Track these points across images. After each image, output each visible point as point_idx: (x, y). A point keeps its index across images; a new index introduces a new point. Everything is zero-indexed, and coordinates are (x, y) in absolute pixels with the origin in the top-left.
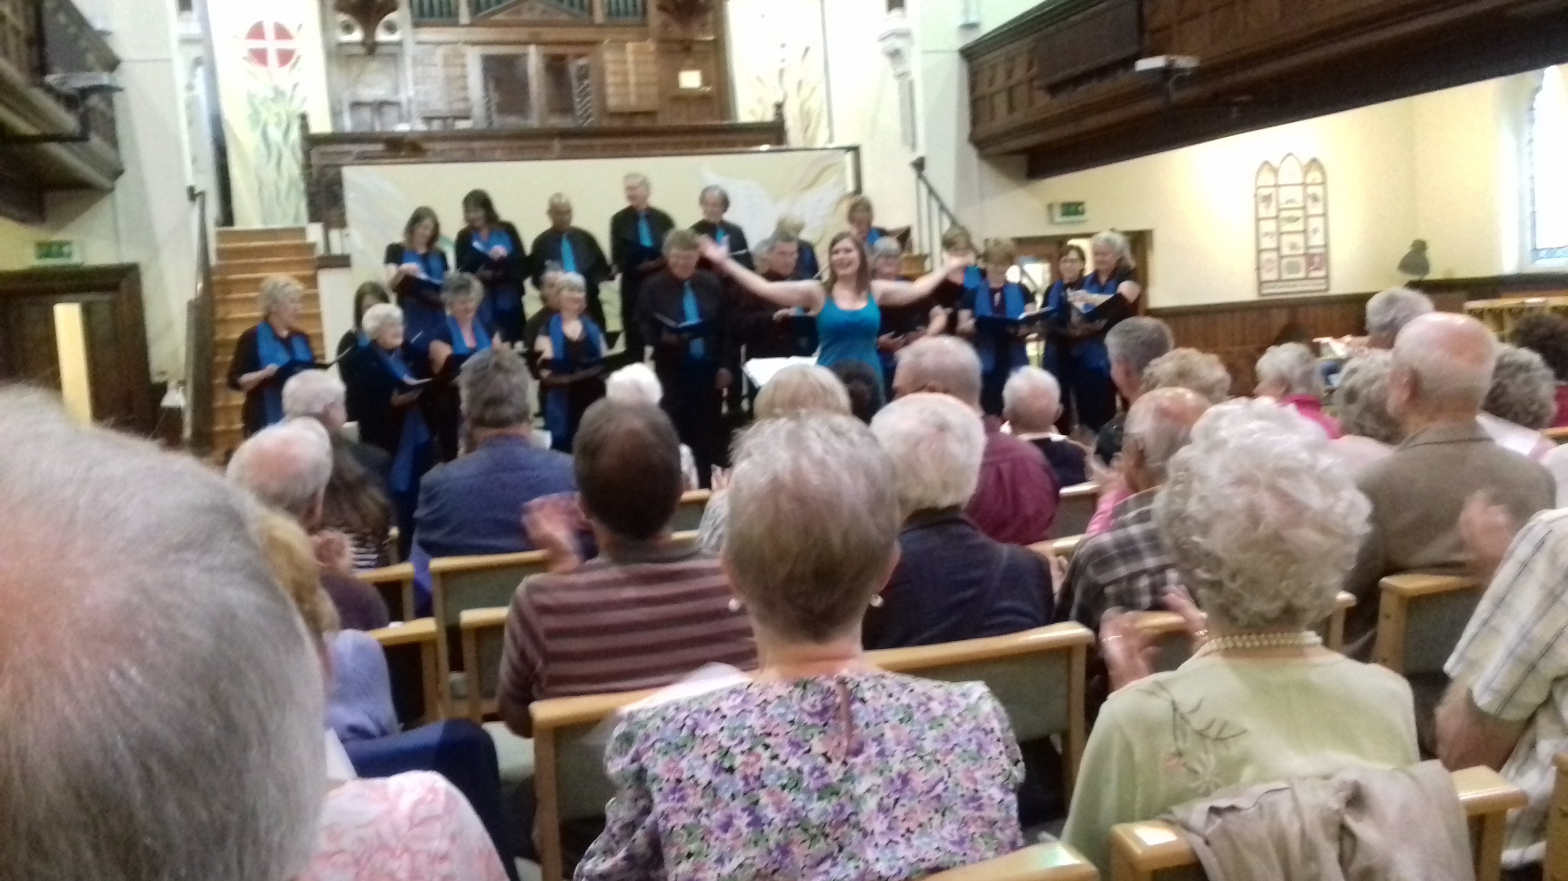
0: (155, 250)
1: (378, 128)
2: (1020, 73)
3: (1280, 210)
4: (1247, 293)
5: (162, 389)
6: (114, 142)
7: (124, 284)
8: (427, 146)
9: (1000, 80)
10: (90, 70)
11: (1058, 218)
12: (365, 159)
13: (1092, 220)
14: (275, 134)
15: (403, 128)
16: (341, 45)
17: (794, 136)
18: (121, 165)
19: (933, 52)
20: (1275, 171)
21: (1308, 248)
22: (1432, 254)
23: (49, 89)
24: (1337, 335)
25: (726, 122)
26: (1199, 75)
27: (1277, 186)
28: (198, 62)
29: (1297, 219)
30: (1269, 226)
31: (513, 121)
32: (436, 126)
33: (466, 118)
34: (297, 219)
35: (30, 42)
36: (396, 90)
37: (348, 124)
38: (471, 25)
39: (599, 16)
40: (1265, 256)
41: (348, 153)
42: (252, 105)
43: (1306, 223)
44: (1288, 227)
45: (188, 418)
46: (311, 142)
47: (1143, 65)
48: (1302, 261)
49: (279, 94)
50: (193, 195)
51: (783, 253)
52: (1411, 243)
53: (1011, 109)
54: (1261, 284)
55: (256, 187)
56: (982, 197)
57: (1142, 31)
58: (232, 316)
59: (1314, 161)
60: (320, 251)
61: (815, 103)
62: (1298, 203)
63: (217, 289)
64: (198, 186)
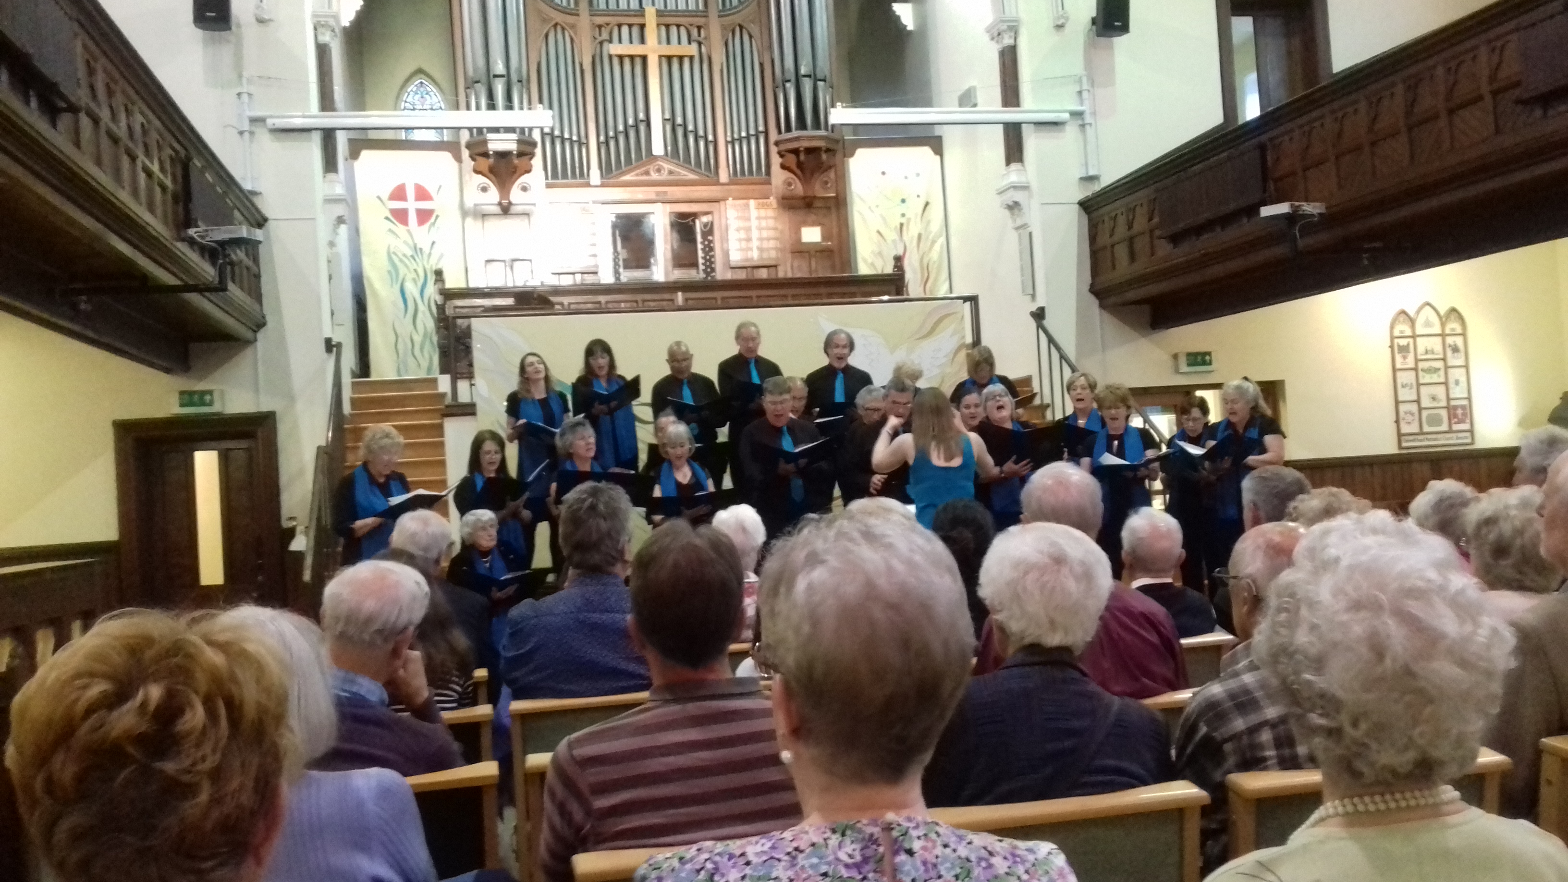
0: (291, 398)
1: (509, 283)
2: (1141, 223)
3: (1417, 360)
4: (1387, 447)
5: (290, 534)
6: (257, 295)
7: (261, 431)
8: (553, 299)
9: (1121, 231)
10: (236, 225)
11: (1184, 368)
12: (496, 312)
13: (1219, 371)
14: (412, 289)
15: (533, 282)
16: (476, 204)
17: (914, 288)
18: (263, 316)
19: (1055, 204)
20: (1412, 322)
21: (1449, 399)
23: (192, 242)
25: (847, 274)
26: (1326, 221)
27: (1414, 337)
28: (340, 220)
29: (1436, 370)
30: (1406, 377)
31: (637, 275)
32: (566, 281)
33: (595, 274)
34: (429, 370)
35: (176, 199)
38: (603, 185)
39: (724, 175)
40: (1403, 408)
41: (478, 307)
42: (391, 262)
43: (1447, 375)
44: (1425, 378)
45: (309, 561)
46: (446, 295)
47: (1267, 211)
48: (1444, 413)
49: (417, 249)
50: (330, 346)
52: (1561, 396)
53: (1132, 257)
54: (1401, 437)
55: (391, 337)
56: (1104, 347)
57: (1265, 179)
59: (1454, 311)
60: (448, 400)
61: (936, 253)
62: (1437, 354)
63: (349, 436)
64: (335, 340)
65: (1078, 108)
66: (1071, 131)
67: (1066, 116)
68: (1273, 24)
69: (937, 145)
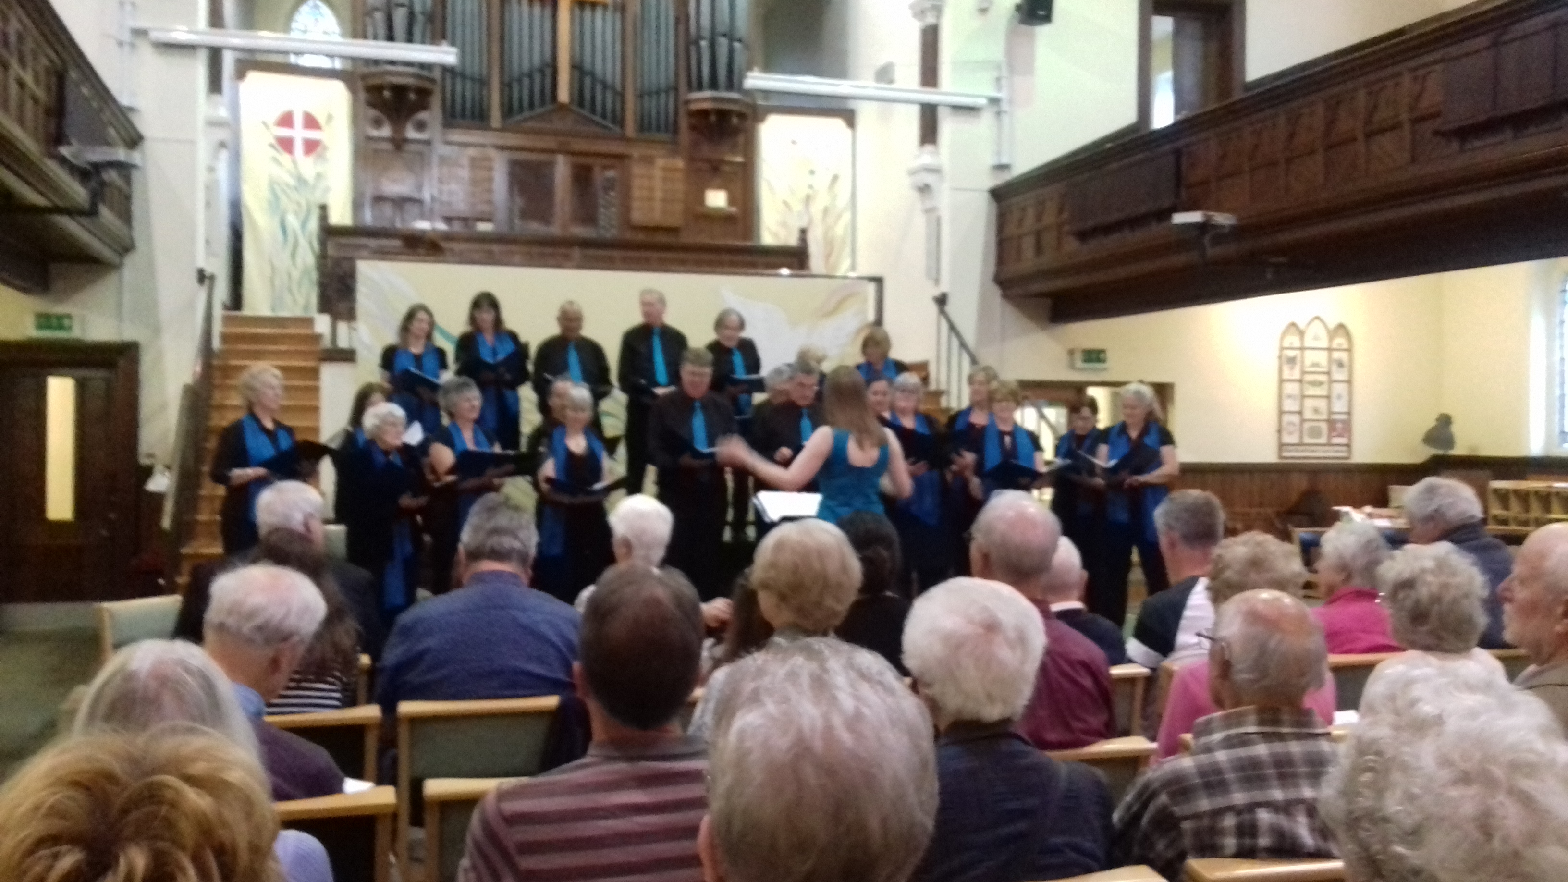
0: (157, 330)
1: (399, 225)
2: (1049, 218)
3: (1303, 373)
4: (1266, 454)
5: (147, 472)
6: (127, 217)
7: (122, 362)
8: (444, 244)
9: (1029, 222)
10: (109, 144)
11: (1079, 364)
12: (383, 254)
13: (1115, 369)
14: (293, 222)
15: (423, 225)
16: (369, 139)
17: (816, 262)
18: (132, 240)
19: (966, 190)
20: (1302, 334)
21: (1331, 413)
22: (1456, 429)
23: (63, 161)
24: (1357, 504)
25: (748, 243)
26: (1237, 232)
27: (1302, 349)
28: (222, 145)
29: (1320, 384)
30: (1292, 388)
31: (535, 227)
32: (457, 227)
33: (489, 220)
34: (306, 308)
35: (48, 112)
36: (420, 187)
37: (368, 218)
38: (503, 129)
39: (630, 129)
40: (1286, 418)
41: (366, 247)
42: (273, 191)
43: (1330, 388)
44: (1311, 391)
45: (169, 507)
46: (328, 232)
47: (1180, 218)
48: (1324, 426)
49: (301, 180)
50: (202, 277)
51: (802, 385)
52: (1436, 416)
53: (1039, 249)
54: (1281, 446)
55: (268, 271)
56: (1003, 337)
57: (1179, 184)
58: (228, 402)
59: (1341, 326)
60: (326, 343)
61: (840, 229)
62: (1323, 367)
63: (217, 374)
64: (209, 270)
65: (994, 94)
66: (987, 119)
67: (983, 102)
68: (1193, 28)
69: (849, 117)
